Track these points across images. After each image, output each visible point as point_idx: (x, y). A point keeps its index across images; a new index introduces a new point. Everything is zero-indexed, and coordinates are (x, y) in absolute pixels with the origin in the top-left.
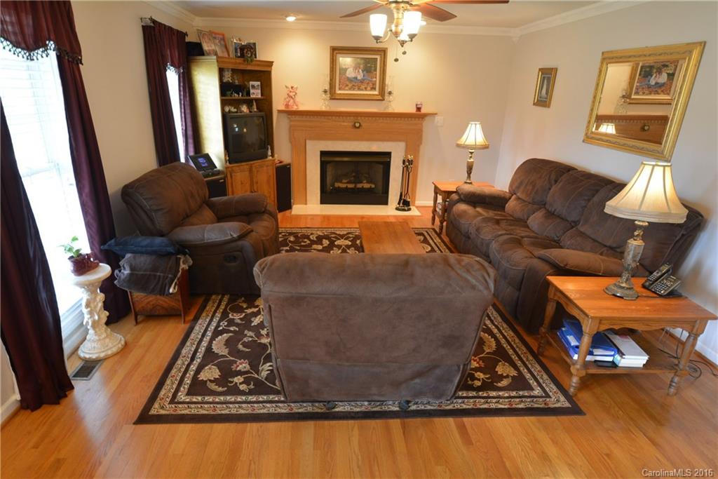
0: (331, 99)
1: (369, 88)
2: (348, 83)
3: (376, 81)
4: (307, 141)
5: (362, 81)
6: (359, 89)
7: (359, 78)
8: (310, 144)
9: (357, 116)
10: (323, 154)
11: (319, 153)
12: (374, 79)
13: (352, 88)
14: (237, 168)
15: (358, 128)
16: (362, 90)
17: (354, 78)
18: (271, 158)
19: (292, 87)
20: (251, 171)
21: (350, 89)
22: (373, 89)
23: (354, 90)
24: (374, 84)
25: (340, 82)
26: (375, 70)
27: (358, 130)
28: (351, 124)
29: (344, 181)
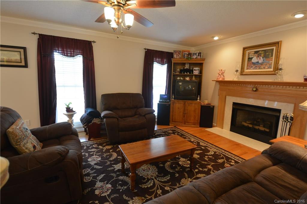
0: (241, 75)
1: (266, 67)
2: (252, 65)
3: (272, 63)
4: (227, 96)
5: (262, 64)
6: (259, 68)
7: (260, 62)
8: (228, 98)
9: (255, 84)
10: (235, 104)
11: (232, 103)
12: (271, 62)
13: (255, 68)
14: (177, 102)
15: (255, 91)
16: (262, 69)
17: (257, 62)
18: (199, 101)
19: (221, 70)
20: (185, 104)
21: (254, 69)
22: (270, 67)
23: (256, 69)
24: (270, 64)
25: (248, 65)
26: (272, 56)
27: (255, 92)
28: (251, 89)
29: (247, 122)
